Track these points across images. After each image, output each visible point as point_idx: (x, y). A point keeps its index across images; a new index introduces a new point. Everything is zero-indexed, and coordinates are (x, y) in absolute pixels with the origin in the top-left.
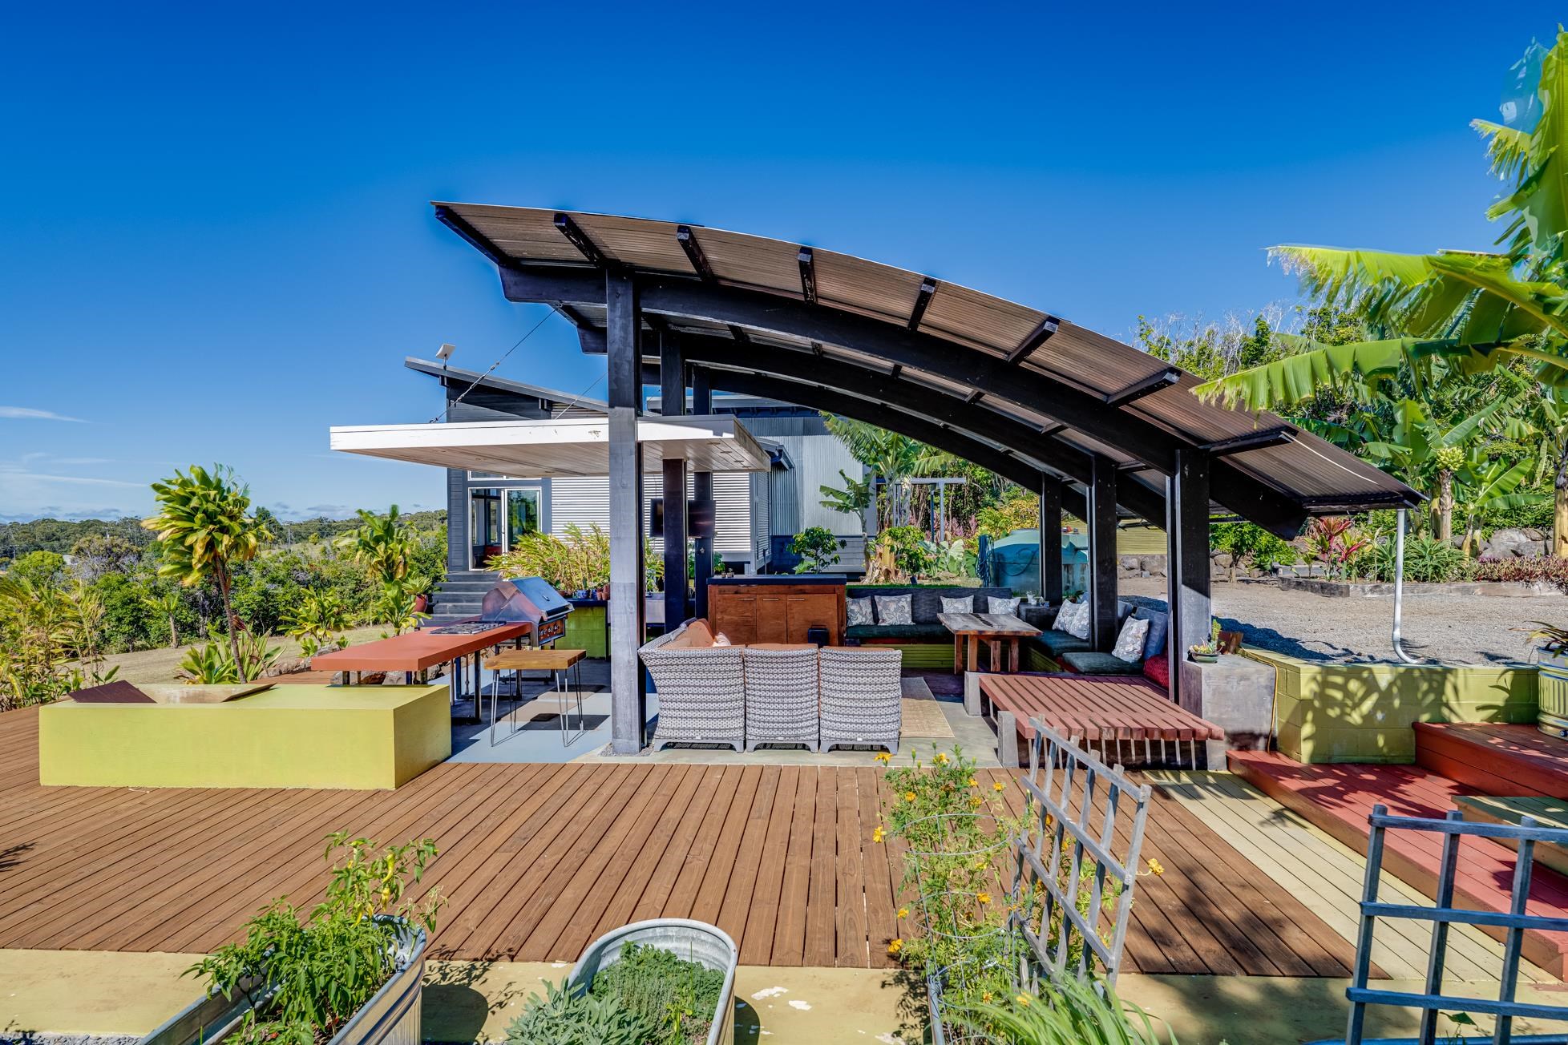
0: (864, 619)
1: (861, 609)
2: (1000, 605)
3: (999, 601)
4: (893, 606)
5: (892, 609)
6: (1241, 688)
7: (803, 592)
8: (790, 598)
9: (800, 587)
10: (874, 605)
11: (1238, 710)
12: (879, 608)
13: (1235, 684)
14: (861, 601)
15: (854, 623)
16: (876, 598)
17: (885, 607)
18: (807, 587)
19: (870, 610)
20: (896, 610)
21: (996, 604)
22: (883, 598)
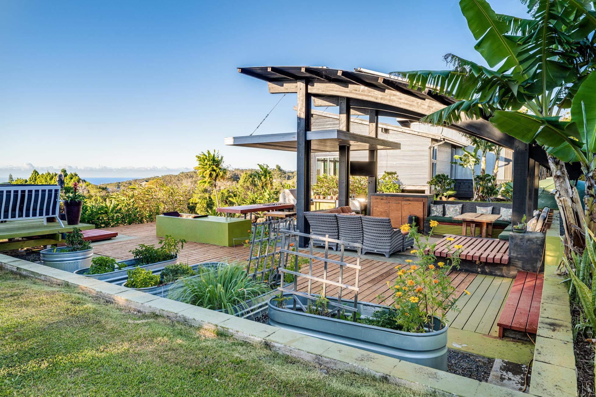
0: (438, 214)
1: (437, 209)
2: (505, 211)
3: (505, 209)
4: (452, 209)
5: (451, 210)
6: (528, 244)
7: (409, 200)
8: (403, 203)
9: (408, 198)
10: (444, 208)
11: (526, 254)
12: (446, 209)
13: (525, 242)
14: (438, 206)
15: (433, 215)
16: (446, 205)
17: (448, 209)
18: (411, 198)
19: (442, 210)
20: (453, 211)
21: (503, 211)
22: (448, 205)
